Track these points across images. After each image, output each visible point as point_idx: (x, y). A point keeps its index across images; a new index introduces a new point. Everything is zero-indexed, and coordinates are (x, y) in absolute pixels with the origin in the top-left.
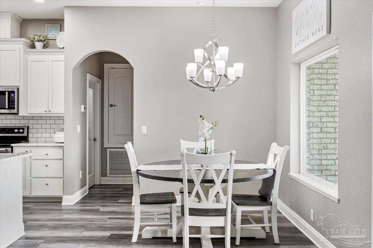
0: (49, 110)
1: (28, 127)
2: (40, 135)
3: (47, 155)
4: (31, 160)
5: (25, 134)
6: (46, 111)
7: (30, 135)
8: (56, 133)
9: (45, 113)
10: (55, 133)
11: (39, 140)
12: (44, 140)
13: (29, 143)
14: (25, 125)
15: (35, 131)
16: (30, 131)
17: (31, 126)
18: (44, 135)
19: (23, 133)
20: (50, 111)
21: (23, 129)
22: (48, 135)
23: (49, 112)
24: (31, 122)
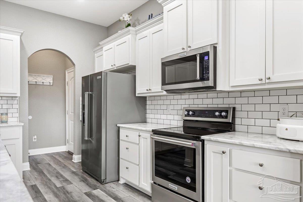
0: (267, 77)
1: (234, 109)
2: (252, 122)
3: (261, 165)
4: (231, 168)
5: (230, 120)
6: (262, 80)
7: (237, 121)
8: (280, 119)
9: (259, 82)
10: (278, 120)
11: (251, 129)
12: (259, 130)
13: (236, 133)
14: (231, 106)
15: (244, 114)
16: (237, 114)
17: (238, 107)
18: (259, 122)
19: (226, 117)
20: (269, 78)
21: (227, 112)
22: (266, 123)
23: (267, 81)
24: (239, 100)
